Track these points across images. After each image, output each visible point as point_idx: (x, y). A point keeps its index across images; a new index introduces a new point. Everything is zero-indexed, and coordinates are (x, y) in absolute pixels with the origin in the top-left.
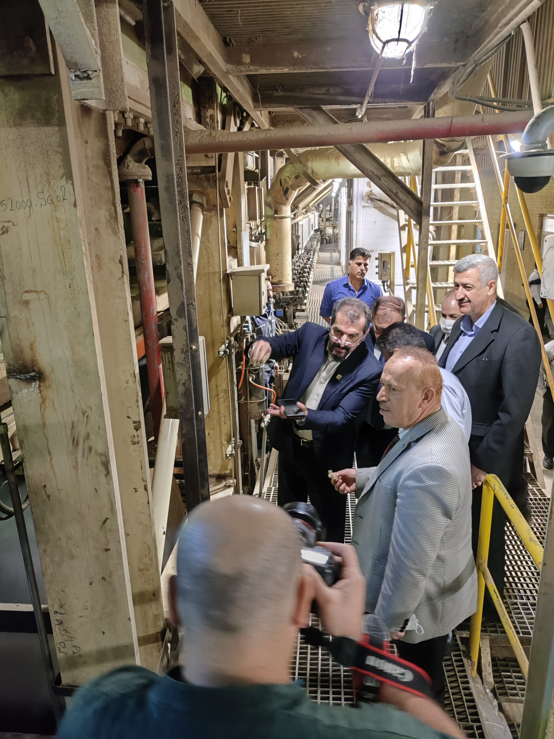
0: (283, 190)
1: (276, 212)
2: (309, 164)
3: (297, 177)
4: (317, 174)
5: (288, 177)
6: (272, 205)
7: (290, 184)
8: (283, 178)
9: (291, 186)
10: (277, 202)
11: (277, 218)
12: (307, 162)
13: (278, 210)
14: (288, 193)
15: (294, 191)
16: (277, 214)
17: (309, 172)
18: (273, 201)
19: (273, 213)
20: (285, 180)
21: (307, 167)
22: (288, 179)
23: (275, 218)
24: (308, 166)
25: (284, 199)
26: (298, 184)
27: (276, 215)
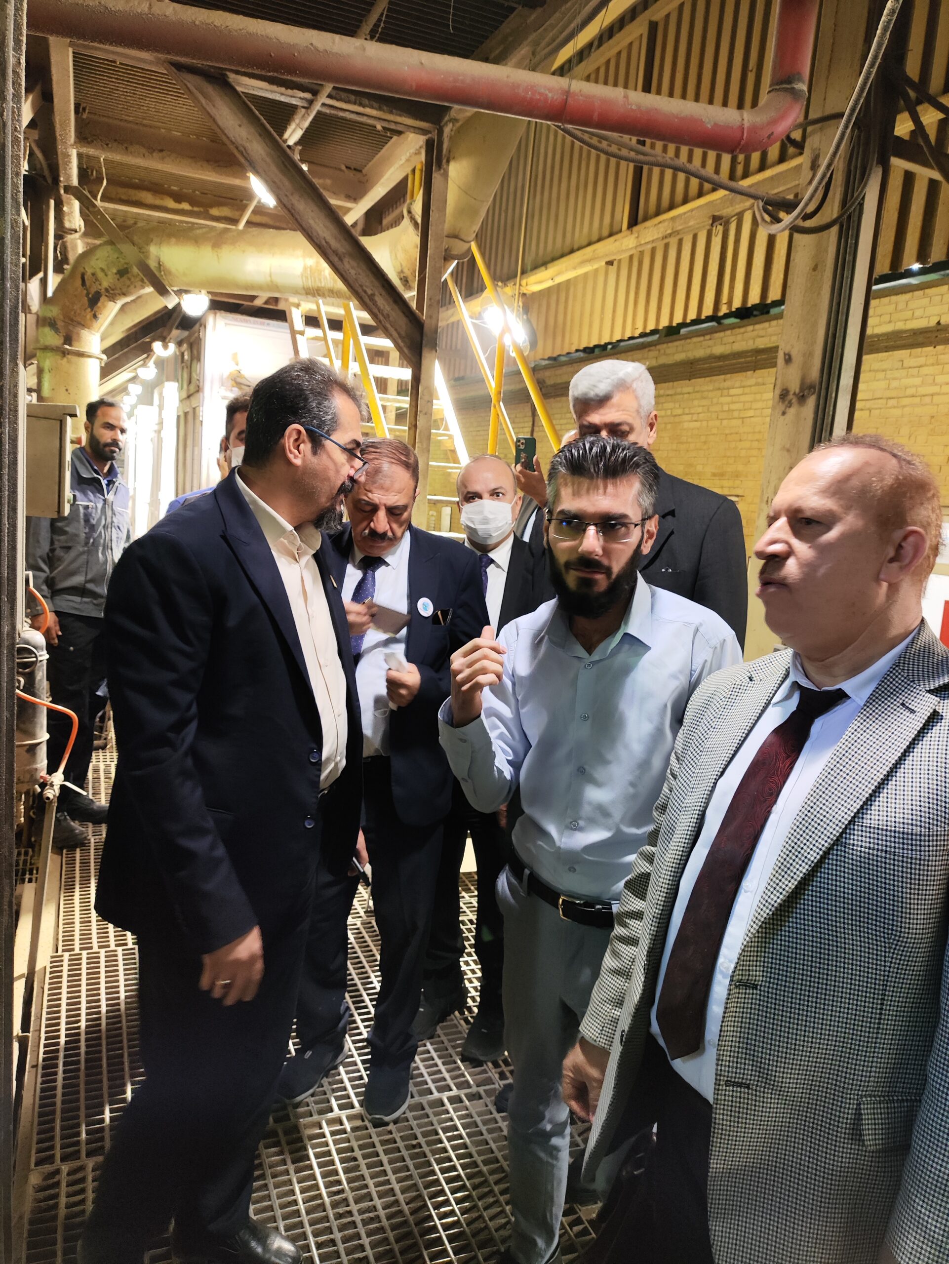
0: (87, 295)
1: (68, 340)
2: (153, 250)
3: (123, 273)
4: (168, 273)
5: (102, 270)
6: (60, 324)
7: (105, 284)
8: (89, 271)
9: (107, 290)
10: (72, 320)
11: (69, 352)
12: (148, 244)
13: (74, 337)
14: (99, 304)
15: (111, 303)
16: (70, 345)
17: (153, 264)
18: (61, 317)
19: (61, 341)
20: (93, 274)
21: (147, 254)
22: (100, 275)
23: (64, 353)
24: (148, 252)
25: (89, 316)
26: (124, 290)
27: (67, 347)
